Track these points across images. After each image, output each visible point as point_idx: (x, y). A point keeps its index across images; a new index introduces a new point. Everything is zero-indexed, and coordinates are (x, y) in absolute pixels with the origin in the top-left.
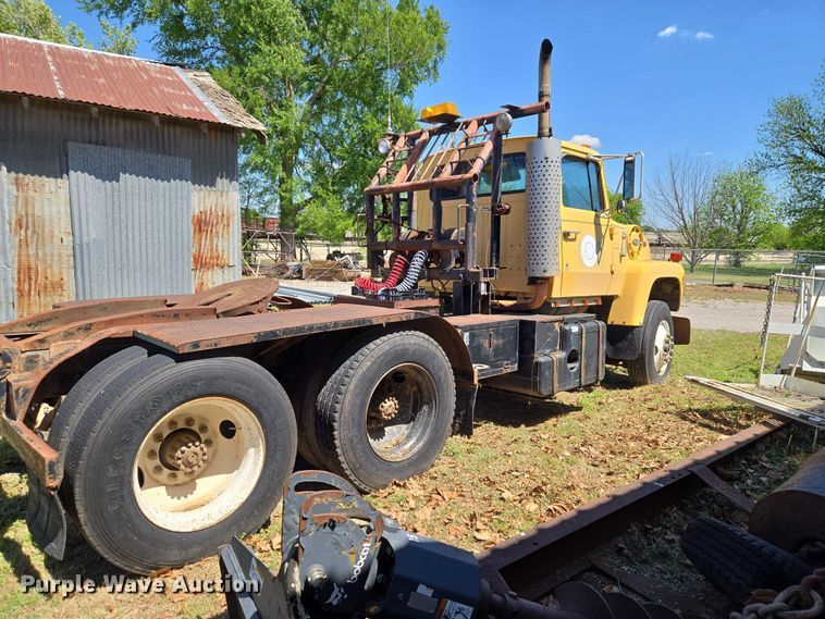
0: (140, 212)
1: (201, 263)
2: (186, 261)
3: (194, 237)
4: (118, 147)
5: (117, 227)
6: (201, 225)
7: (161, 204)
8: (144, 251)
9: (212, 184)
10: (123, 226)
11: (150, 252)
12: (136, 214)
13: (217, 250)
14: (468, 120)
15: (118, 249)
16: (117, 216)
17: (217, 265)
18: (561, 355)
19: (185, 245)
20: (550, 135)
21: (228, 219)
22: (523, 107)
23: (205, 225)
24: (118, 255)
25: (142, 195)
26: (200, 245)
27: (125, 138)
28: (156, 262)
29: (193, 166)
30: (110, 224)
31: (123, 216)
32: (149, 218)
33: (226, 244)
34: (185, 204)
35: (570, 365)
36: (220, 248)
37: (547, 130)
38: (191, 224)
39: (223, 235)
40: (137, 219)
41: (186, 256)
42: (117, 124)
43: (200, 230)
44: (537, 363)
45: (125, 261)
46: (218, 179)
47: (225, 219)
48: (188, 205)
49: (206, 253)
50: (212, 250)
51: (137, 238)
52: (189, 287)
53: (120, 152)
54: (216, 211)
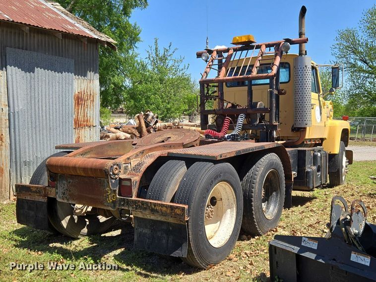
0: (46, 92)
1: (78, 125)
2: (70, 123)
3: (75, 108)
4: (34, 51)
5: (33, 102)
6: (79, 100)
7: (57, 87)
8: (48, 117)
9: (85, 75)
10: (37, 101)
11: (51, 117)
12: (44, 94)
13: (87, 116)
14: (260, 44)
15: (33, 116)
16: (33, 94)
17: (87, 126)
18: (315, 168)
19: (70, 113)
20: (306, 54)
21: (93, 97)
22: (293, 40)
23: (81, 100)
24: (33, 119)
25: (47, 82)
26: (78, 114)
27: (38, 46)
28: (55, 124)
29: (75, 64)
30: (29, 100)
31: (36, 94)
32: (51, 96)
33: (92, 112)
34: (70, 88)
35: (318, 174)
36: (88, 115)
37: (304, 52)
38: (74, 101)
39: (90, 106)
40: (44, 97)
41: (70, 120)
42: (34, 37)
43: (78, 104)
44: (307, 172)
45: (37, 123)
46: (88, 72)
47: (91, 96)
48: (72, 88)
49: (81, 117)
50: (84, 116)
51: (44, 108)
52: (72, 139)
53: (35, 54)
54: (87, 92)
